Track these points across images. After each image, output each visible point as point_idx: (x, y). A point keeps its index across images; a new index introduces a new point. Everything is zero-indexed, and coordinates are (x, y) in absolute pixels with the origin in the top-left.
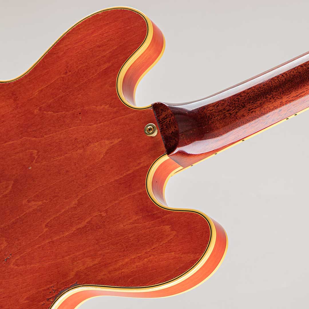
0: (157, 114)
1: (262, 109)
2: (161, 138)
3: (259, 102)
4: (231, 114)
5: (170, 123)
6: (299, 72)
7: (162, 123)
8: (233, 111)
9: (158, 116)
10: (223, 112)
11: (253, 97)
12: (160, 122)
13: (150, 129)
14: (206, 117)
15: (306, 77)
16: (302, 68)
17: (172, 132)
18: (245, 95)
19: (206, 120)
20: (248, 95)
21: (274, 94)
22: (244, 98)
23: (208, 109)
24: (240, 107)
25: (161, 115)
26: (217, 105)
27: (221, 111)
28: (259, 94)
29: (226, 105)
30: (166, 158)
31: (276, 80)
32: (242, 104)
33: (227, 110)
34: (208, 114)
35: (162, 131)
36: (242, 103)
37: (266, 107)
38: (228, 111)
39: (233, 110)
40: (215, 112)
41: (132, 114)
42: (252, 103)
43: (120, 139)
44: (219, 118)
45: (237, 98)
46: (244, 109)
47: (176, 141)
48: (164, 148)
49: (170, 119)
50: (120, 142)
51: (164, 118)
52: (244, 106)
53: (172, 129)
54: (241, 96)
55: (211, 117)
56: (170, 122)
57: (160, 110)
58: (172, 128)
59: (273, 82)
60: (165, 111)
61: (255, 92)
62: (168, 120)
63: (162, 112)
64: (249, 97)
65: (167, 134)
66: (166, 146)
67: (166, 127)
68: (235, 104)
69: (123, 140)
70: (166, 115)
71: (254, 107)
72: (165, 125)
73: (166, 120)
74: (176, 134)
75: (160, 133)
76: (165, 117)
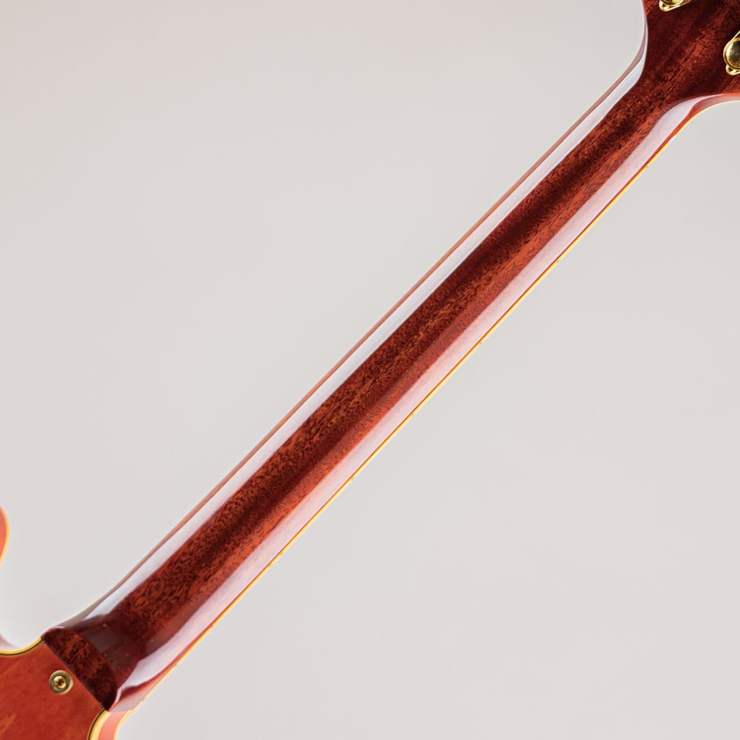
0: (57, 650)
1: (226, 569)
2: (83, 687)
3: (216, 562)
4: (178, 598)
5: (87, 656)
6: (262, 489)
7: (73, 661)
8: (181, 592)
9: (62, 653)
10: (164, 599)
11: (203, 556)
12: (69, 660)
13: (60, 682)
14: (139, 618)
15: (276, 492)
16: (264, 480)
17: (98, 670)
18: (188, 557)
19: (142, 623)
20: (193, 556)
21: (236, 538)
22: (189, 564)
23: (137, 604)
24: (189, 581)
25: (66, 648)
26: (148, 590)
27: (159, 599)
28: (210, 548)
29: (162, 586)
30: (106, 716)
31: (228, 514)
32: (190, 574)
33: (169, 593)
34: (140, 613)
35: (79, 674)
36: (189, 572)
37: (231, 564)
38: (171, 594)
39: (179, 590)
40: (150, 604)
41: (14, 667)
42: (206, 566)
43: (13, 717)
44: (161, 612)
45: (176, 568)
46: (196, 582)
47: (110, 682)
48: (95, 703)
49: (85, 650)
50: (15, 721)
51: (73, 653)
52: (195, 576)
53: (96, 666)
54: (182, 562)
55: (146, 615)
56: (85, 654)
57: (60, 641)
58: (94, 663)
59: (225, 520)
60: (69, 640)
61: (202, 547)
62: (81, 652)
63: (65, 644)
64: (195, 558)
65: (90, 676)
66: (97, 697)
67: (84, 666)
68: (177, 579)
69: (18, 717)
70: (74, 646)
71: (212, 573)
72: (80, 663)
73: (77, 654)
74: (105, 671)
75: (77, 680)
76: (75, 650)
